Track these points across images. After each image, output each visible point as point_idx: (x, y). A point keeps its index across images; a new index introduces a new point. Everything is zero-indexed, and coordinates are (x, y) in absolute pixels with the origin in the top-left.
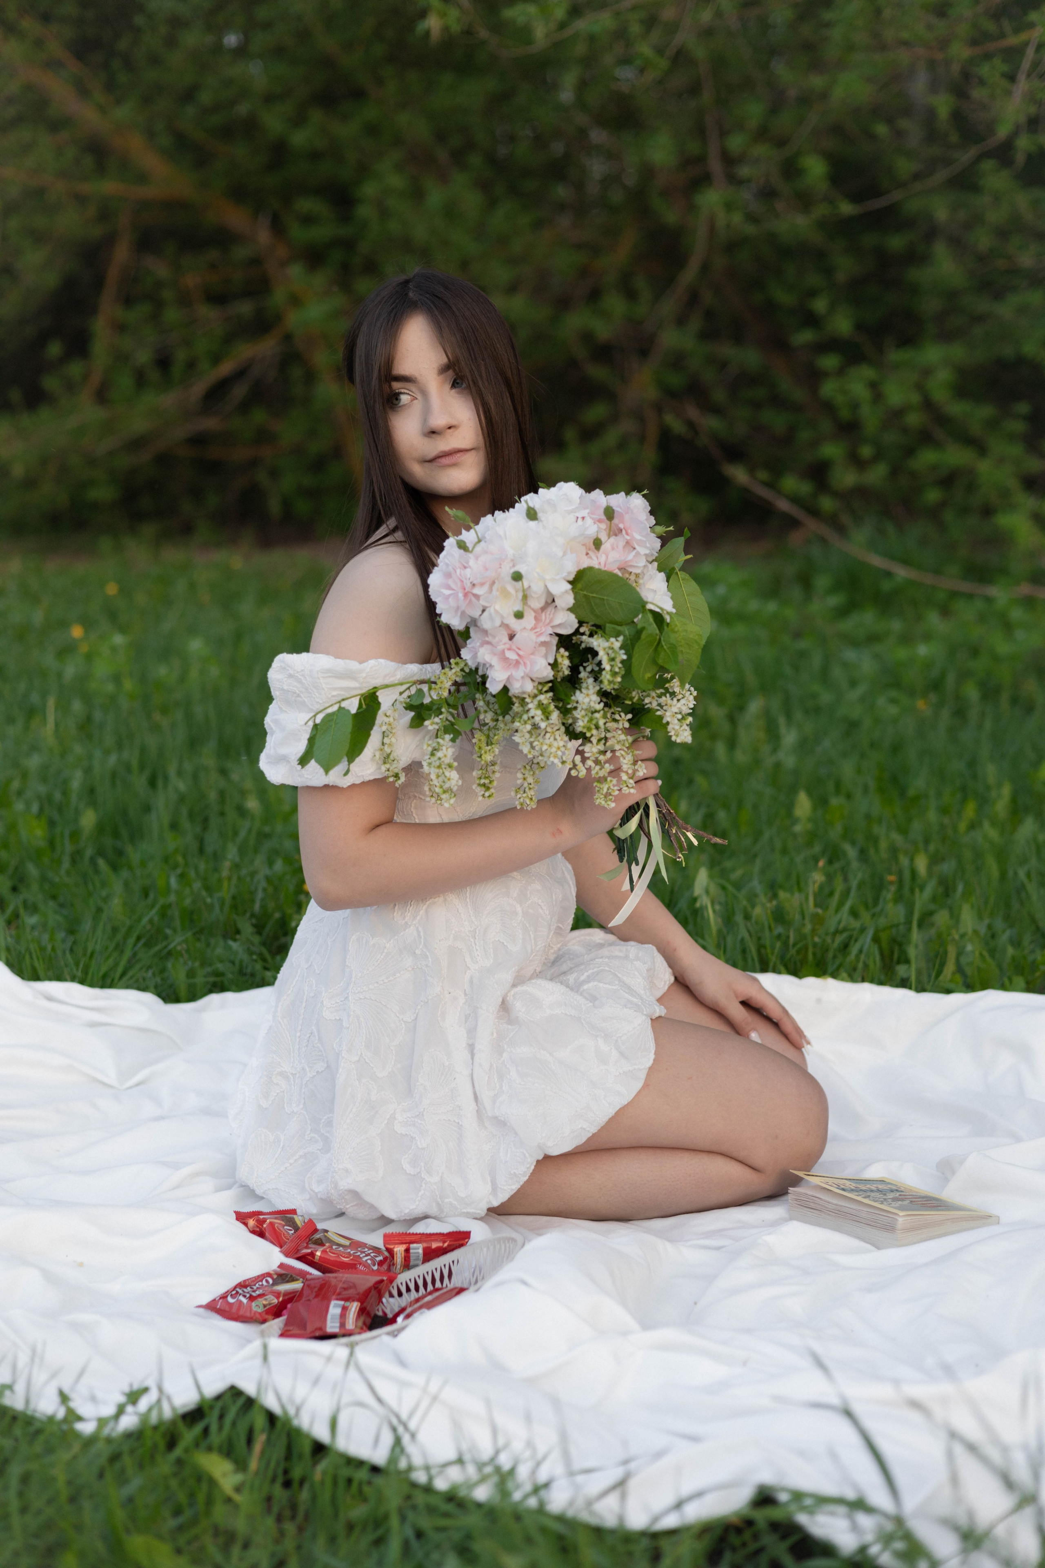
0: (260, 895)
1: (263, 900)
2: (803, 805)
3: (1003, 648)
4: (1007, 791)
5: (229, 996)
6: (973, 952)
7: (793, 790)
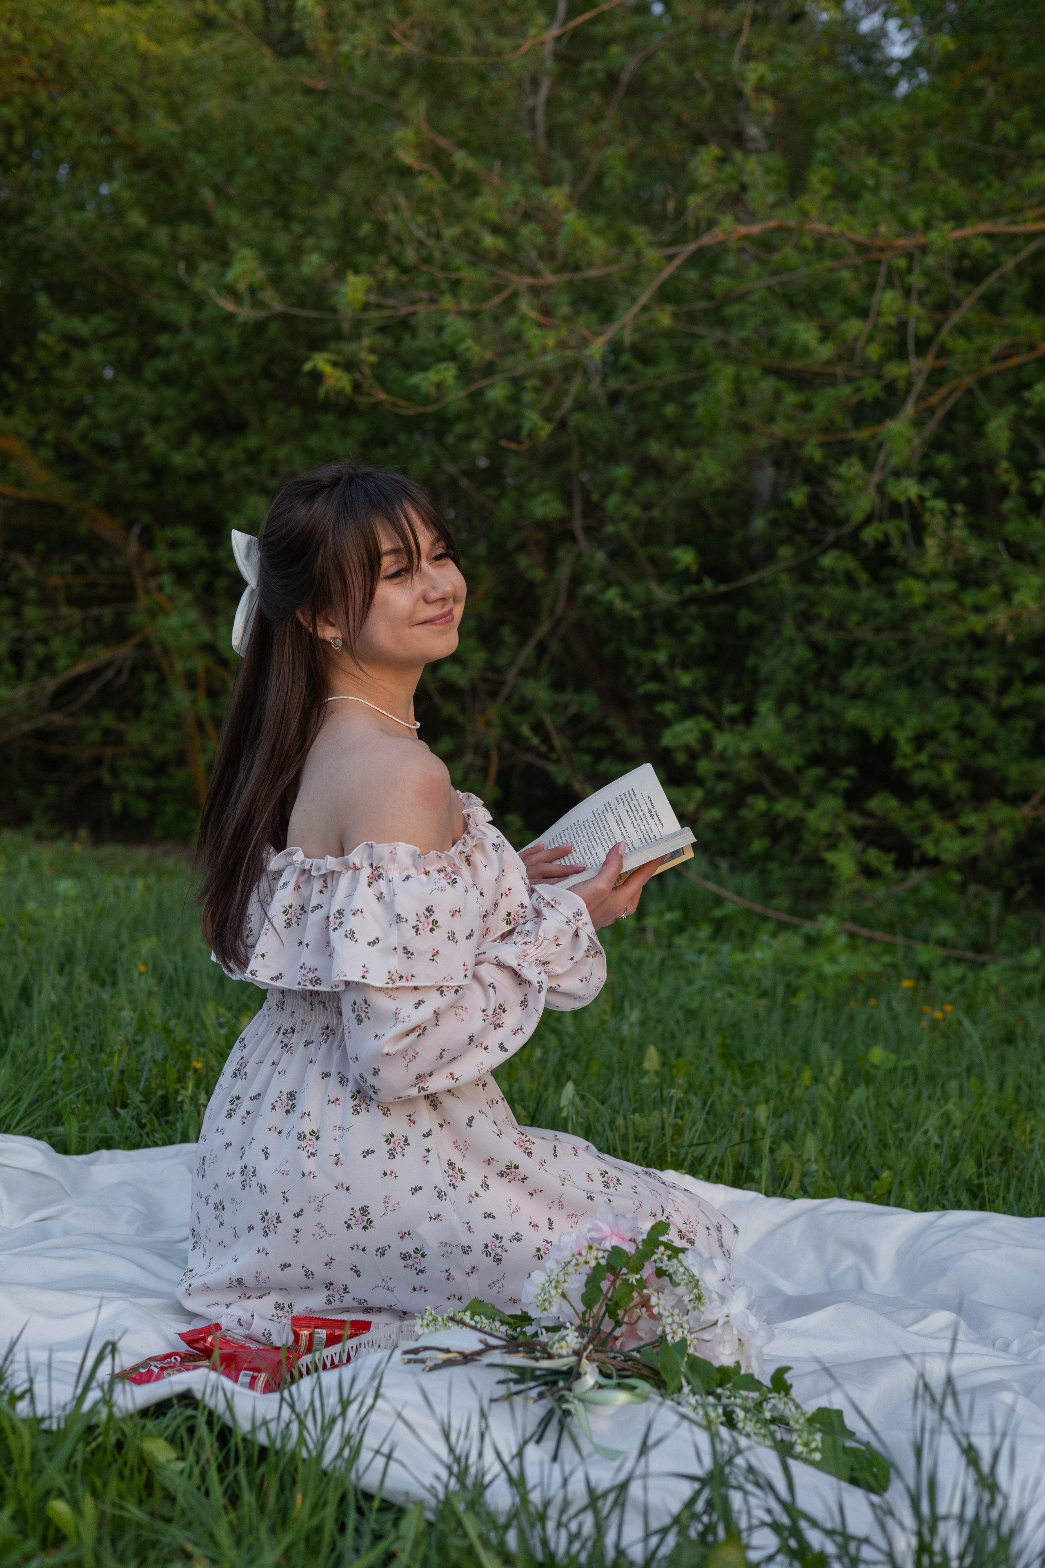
0: (145, 1074)
1: (146, 1080)
2: (652, 1059)
3: (829, 969)
4: (838, 1069)
5: (119, 1153)
6: (817, 1171)
7: (641, 1048)
